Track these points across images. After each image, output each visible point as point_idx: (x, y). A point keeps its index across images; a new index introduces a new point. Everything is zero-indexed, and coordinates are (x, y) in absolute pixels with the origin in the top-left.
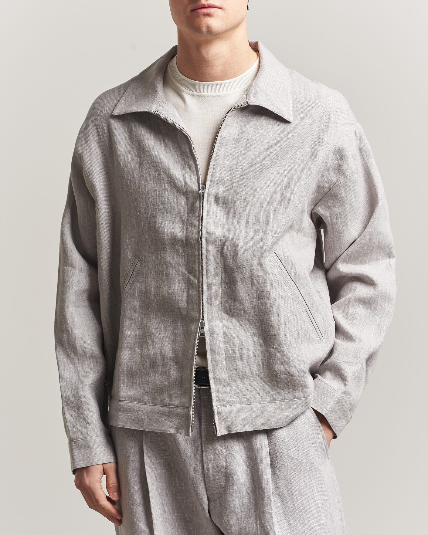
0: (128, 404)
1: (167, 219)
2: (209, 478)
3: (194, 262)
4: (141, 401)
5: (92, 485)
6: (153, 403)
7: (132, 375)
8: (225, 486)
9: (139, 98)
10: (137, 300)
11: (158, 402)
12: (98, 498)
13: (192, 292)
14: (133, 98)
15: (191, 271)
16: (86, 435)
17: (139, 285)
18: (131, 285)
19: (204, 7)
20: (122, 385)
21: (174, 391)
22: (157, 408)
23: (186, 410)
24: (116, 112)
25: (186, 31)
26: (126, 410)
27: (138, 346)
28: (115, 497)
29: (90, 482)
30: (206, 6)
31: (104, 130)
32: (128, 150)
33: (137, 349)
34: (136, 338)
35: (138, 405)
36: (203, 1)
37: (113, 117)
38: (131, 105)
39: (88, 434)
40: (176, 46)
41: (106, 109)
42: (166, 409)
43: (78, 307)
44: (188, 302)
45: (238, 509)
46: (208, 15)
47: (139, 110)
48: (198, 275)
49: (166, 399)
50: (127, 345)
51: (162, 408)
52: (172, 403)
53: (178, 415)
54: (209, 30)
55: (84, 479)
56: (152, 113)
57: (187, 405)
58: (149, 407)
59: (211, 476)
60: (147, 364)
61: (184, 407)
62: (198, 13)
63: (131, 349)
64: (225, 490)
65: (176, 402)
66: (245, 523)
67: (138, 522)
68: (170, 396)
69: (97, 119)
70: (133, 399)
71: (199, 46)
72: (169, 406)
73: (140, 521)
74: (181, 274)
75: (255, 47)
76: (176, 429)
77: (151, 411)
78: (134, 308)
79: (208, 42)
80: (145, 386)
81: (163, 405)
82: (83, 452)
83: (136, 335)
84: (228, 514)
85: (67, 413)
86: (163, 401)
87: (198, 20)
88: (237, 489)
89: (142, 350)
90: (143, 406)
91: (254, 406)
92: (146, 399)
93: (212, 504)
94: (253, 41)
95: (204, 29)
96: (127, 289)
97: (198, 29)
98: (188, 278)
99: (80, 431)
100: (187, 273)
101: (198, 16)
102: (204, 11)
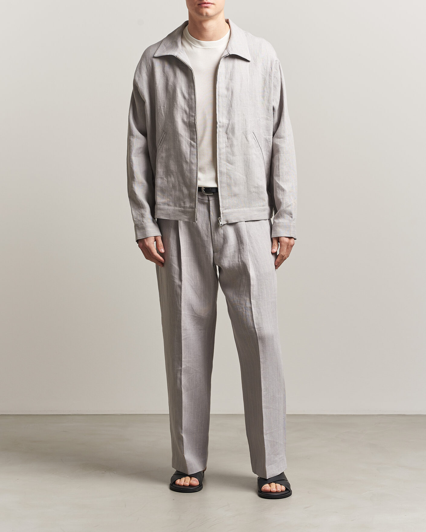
0: (162, 206)
1: (179, 111)
2: (215, 240)
3: (194, 134)
4: (168, 205)
5: (150, 245)
6: (175, 206)
7: (163, 191)
8: (223, 244)
9: (168, 48)
10: (164, 153)
11: (178, 205)
12: (153, 252)
13: (192, 149)
14: (165, 48)
15: (192, 139)
16: (142, 223)
17: (165, 146)
18: (161, 145)
19: (205, 3)
20: (158, 197)
21: (186, 200)
22: (177, 208)
23: (193, 209)
24: (156, 55)
25: (194, 14)
26: (160, 209)
27: (165, 177)
28: (163, 251)
29: (149, 243)
30: (206, 3)
31: (150, 66)
32: (162, 76)
33: (164, 178)
34: (164, 173)
35: (167, 207)
36: (205, 1)
37: (154, 57)
38: (164, 52)
39: (143, 222)
40: (188, 21)
41: (151, 54)
42: (182, 209)
43: (136, 156)
44: (190, 154)
45: (229, 255)
46: (207, 7)
47: (168, 54)
48: (196, 141)
49: (182, 204)
50: (159, 176)
51: (180, 209)
52: (186, 206)
53: (189, 212)
54: (207, 15)
55: (145, 243)
56: (175, 56)
57: (194, 207)
58: (173, 208)
59: (216, 239)
60: (171, 185)
61: (192, 208)
62: (202, 6)
63: (161, 178)
64: (223, 246)
65: (188, 205)
66: (232, 262)
67: (174, 265)
68: (184, 203)
69: (146, 60)
70: (164, 204)
71: (201, 22)
72: (184, 207)
73: (175, 264)
74: (186, 140)
75: (227, 22)
76: (189, 219)
77: (174, 210)
78: (162, 157)
79: (206, 21)
80: (171, 197)
81: (180, 206)
82: (141, 231)
83: (164, 171)
84: (224, 258)
85: (133, 212)
86: (181, 205)
87: (201, 9)
88: (229, 245)
89: (167, 179)
90: (170, 207)
91: (240, 209)
92: (171, 204)
93: (216, 254)
94: (227, 18)
95: (205, 14)
96: (159, 148)
97: (201, 14)
98: (190, 142)
99: (139, 221)
100: (189, 140)
101: (202, 7)
102: (205, 5)
